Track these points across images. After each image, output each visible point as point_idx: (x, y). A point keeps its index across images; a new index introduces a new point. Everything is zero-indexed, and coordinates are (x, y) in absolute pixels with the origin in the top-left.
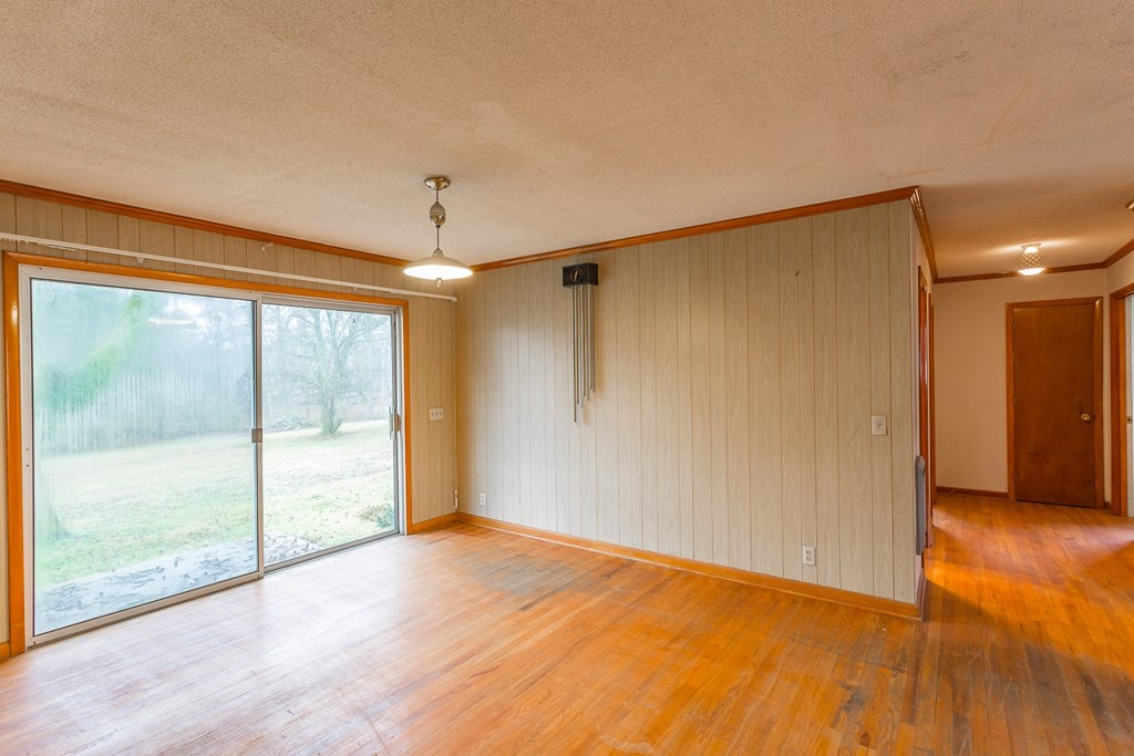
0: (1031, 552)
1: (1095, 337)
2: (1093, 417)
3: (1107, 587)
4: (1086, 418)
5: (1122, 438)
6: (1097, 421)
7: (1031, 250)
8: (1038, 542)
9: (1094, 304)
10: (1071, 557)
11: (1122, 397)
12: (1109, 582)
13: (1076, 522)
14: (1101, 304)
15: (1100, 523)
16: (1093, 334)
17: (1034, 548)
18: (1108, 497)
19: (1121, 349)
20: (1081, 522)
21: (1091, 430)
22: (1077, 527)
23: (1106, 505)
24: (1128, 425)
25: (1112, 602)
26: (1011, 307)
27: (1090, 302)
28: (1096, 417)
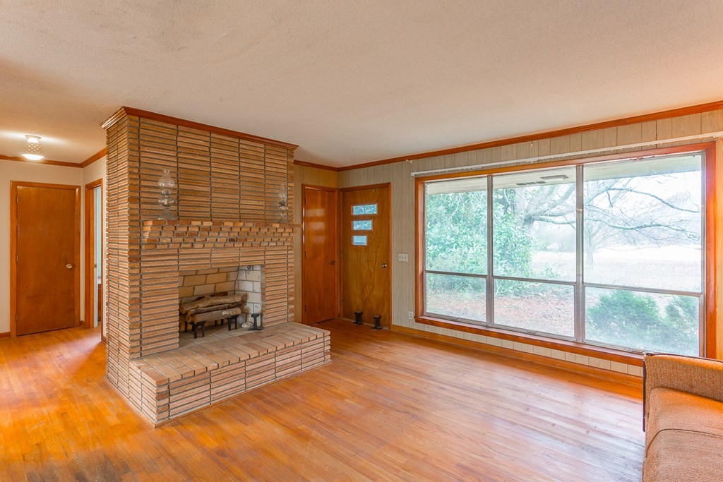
0: (31, 378)
1: (76, 212)
2: (74, 266)
3: (87, 385)
4: (69, 266)
5: (91, 278)
6: (76, 269)
7: (33, 140)
8: (36, 367)
9: (75, 190)
10: (61, 371)
11: (91, 252)
12: (88, 381)
13: (62, 341)
14: (80, 191)
15: (78, 337)
16: (74, 210)
17: (32, 374)
18: (82, 318)
19: (91, 221)
20: (67, 340)
21: (72, 276)
22: (64, 345)
23: (81, 323)
24: (95, 269)
25: (91, 396)
26: (15, 184)
27: (72, 189)
28: (76, 266)
